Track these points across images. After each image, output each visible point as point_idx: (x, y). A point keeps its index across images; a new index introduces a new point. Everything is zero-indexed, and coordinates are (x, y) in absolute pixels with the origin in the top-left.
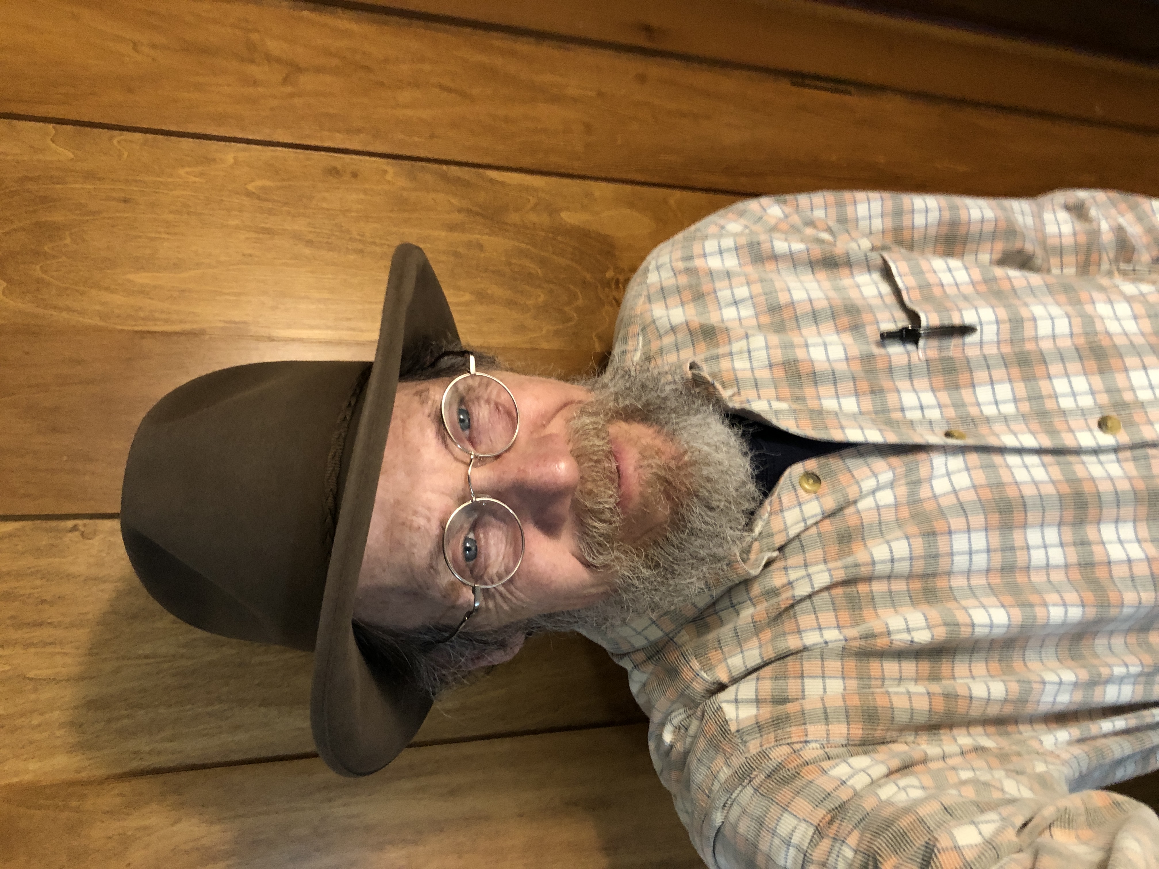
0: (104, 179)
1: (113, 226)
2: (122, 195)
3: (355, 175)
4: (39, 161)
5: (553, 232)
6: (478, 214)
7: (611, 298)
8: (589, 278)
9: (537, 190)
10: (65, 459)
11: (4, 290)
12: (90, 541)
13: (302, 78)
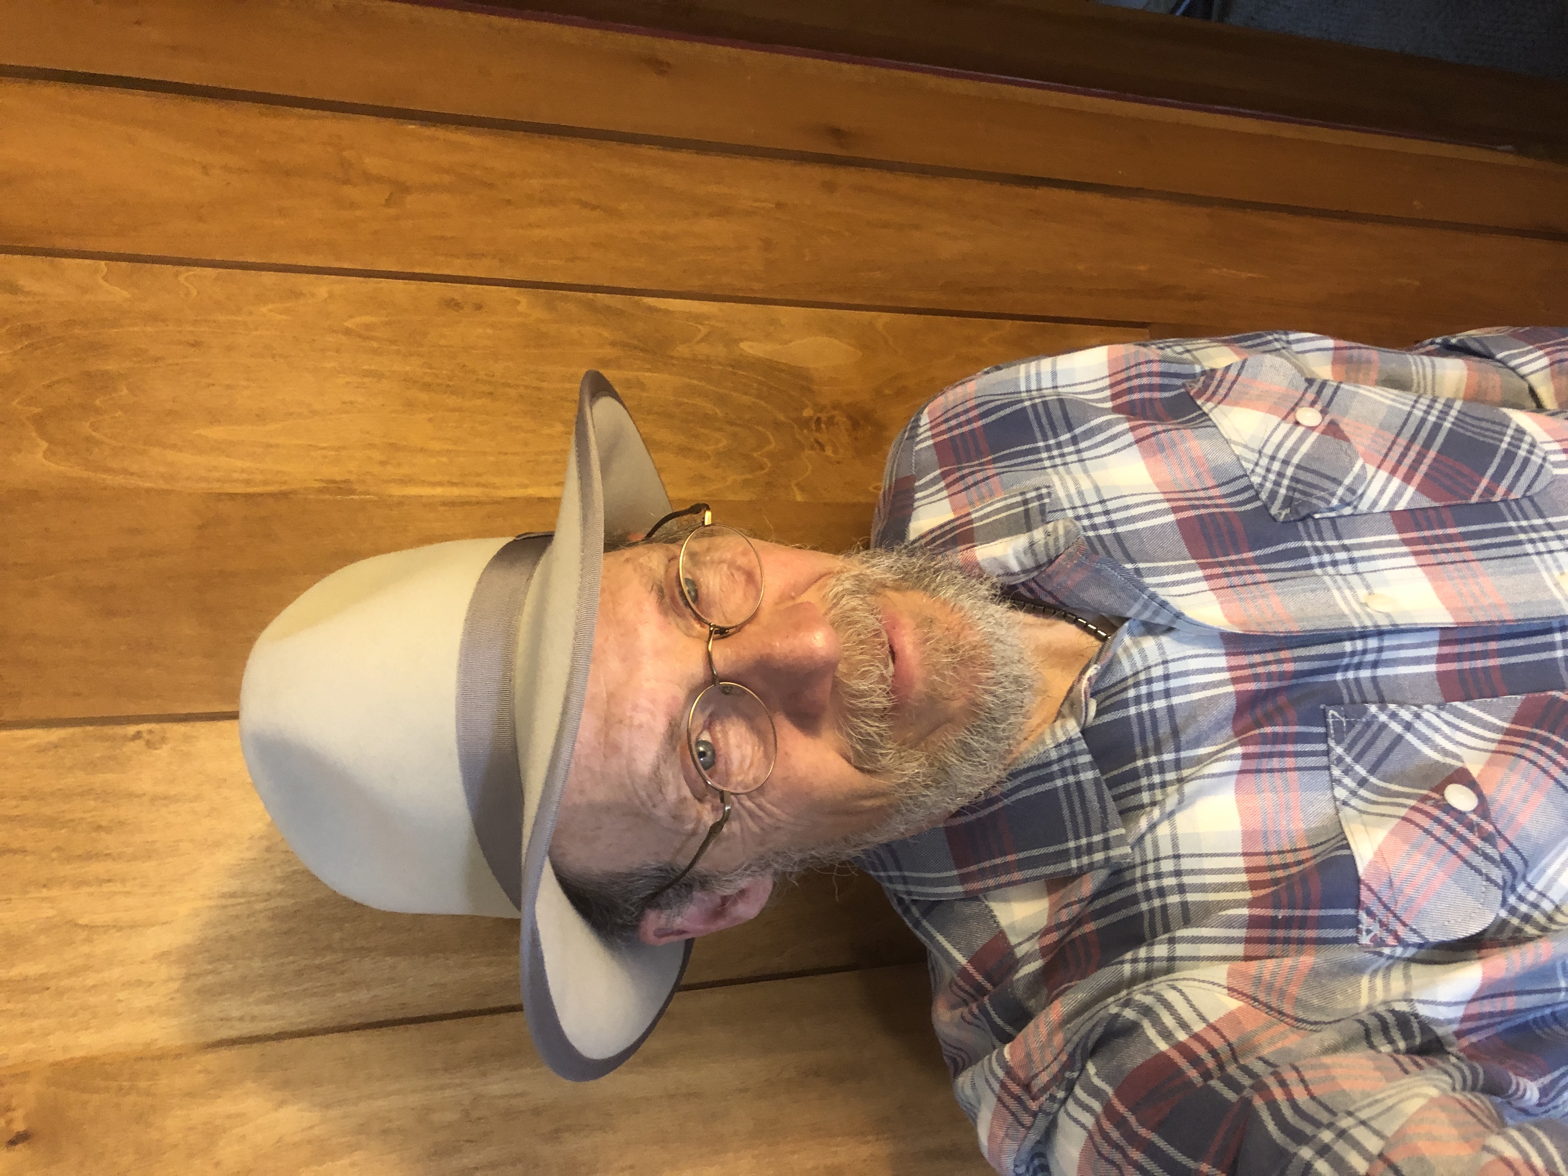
0: (168, 320)
1: (180, 374)
2: (191, 338)
3: (479, 306)
4: (88, 302)
5: (732, 366)
6: (636, 348)
7: (812, 440)
8: (781, 417)
9: (708, 318)
10: (123, 648)
11: (44, 452)
12: (158, 752)
13: (409, 198)
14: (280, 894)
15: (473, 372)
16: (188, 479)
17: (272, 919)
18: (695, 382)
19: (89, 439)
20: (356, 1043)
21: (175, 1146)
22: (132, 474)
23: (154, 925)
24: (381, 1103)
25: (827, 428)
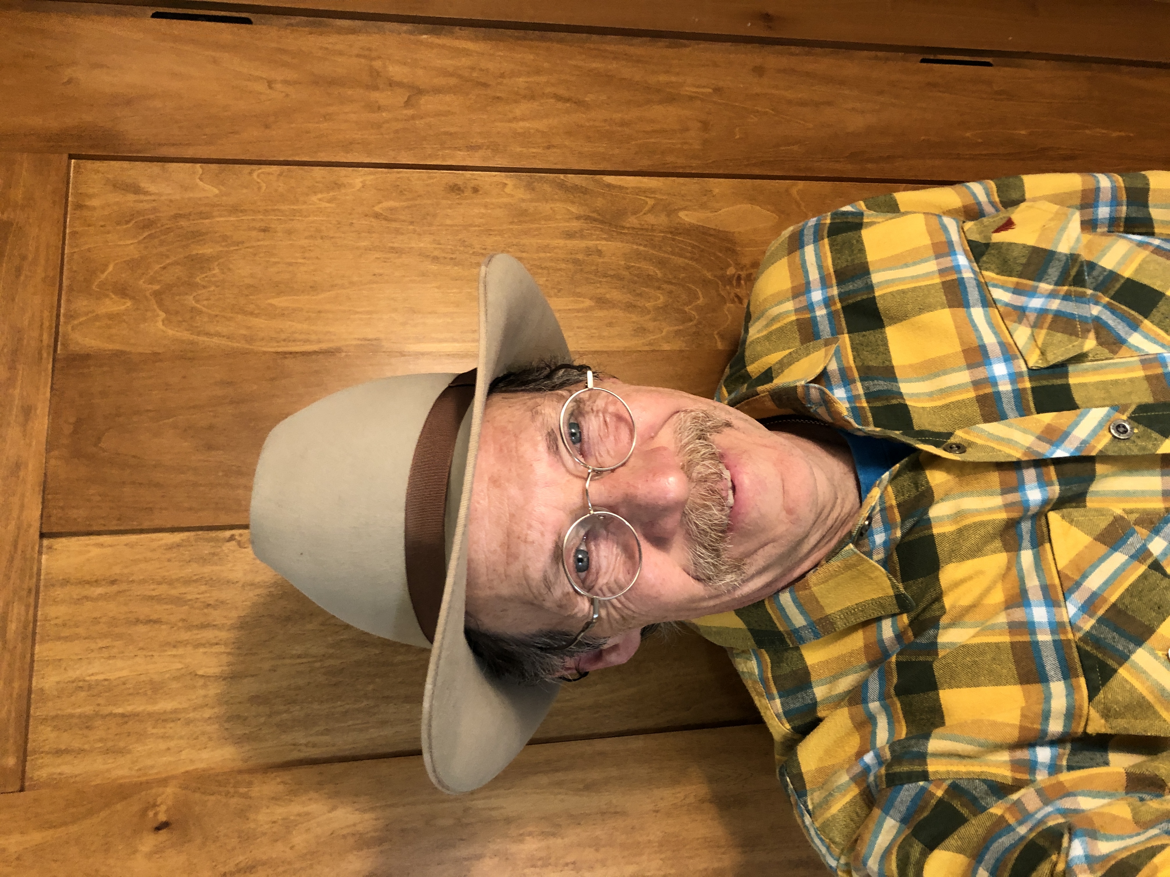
0: (245, 211)
1: (255, 255)
2: (263, 225)
3: (475, 190)
4: (189, 199)
5: (671, 233)
6: (595, 220)
7: (732, 295)
8: (709, 275)
9: (654, 192)
10: (220, 474)
11: (163, 321)
12: (246, 550)
13: (423, 100)
14: (331, 656)
15: (471, 246)
16: (263, 339)
17: (325, 674)
18: (641, 248)
19: (193, 309)
20: (384, 768)
21: (264, 834)
22: (224, 336)
23: (246, 676)
24: (400, 810)
25: (746, 283)
